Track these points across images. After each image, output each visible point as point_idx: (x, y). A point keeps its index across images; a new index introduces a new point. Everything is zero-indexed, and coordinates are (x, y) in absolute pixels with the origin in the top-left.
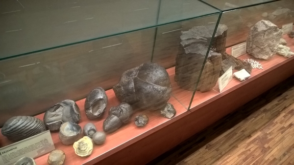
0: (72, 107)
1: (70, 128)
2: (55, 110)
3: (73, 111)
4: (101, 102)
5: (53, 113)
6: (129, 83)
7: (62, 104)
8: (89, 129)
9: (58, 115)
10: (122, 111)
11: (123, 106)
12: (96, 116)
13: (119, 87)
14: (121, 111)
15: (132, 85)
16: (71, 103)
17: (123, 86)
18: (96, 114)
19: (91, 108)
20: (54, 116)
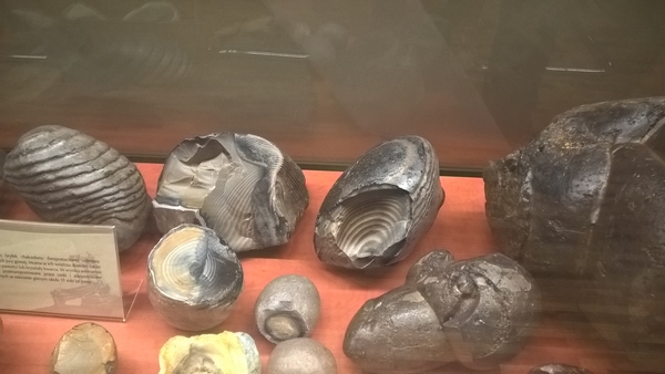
0: (265, 172)
1: (193, 260)
2: (195, 162)
3: (266, 194)
4: (395, 206)
5: (187, 170)
6: (579, 163)
7: (229, 146)
8: (274, 304)
9: (198, 185)
10: (473, 293)
11: (493, 271)
12: (346, 259)
13: (516, 169)
14: (465, 296)
15: (595, 183)
16: (266, 157)
17: (539, 168)
18: (353, 251)
19: (339, 213)
20: (185, 181)
